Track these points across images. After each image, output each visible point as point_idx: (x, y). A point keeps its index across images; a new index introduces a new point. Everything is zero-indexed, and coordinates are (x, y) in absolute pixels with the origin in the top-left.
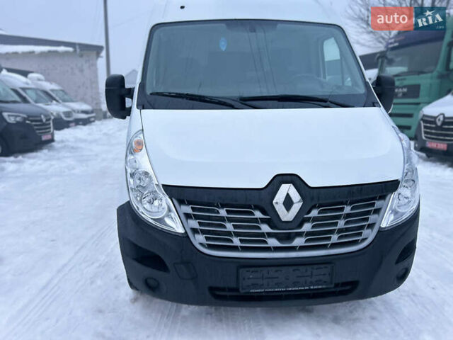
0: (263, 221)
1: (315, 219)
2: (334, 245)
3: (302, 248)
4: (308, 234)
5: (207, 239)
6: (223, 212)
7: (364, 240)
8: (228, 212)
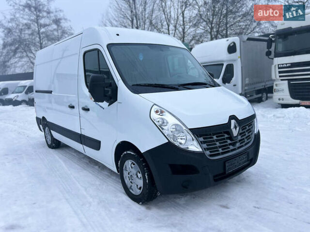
0: (227, 138)
1: (241, 134)
2: (246, 144)
3: (239, 148)
4: (240, 141)
5: (210, 152)
6: (215, 137)
7: (251, 140)
8: (217, 137)
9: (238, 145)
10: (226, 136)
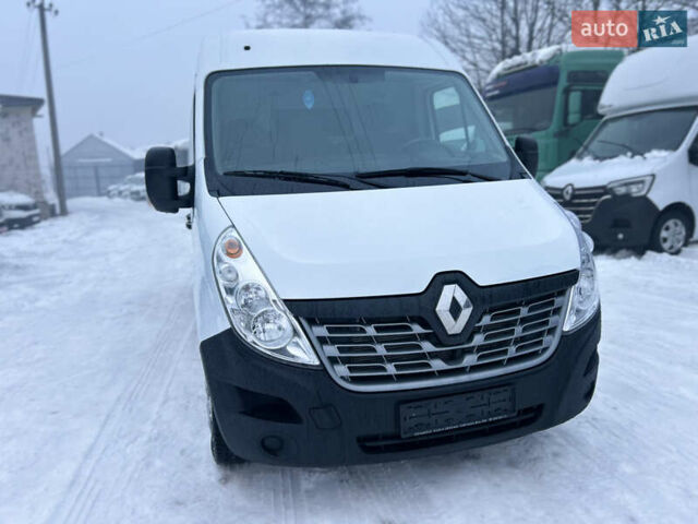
0: (423, 337)
1: (487, 328)
2: (512, 361)
3: (474, 369)
4: (481, 348)
5: (351, 369)
6: (371, 331)
7: (545, 350)
8: (377, 329)
9: (470, 360)
10: (417, 329)
